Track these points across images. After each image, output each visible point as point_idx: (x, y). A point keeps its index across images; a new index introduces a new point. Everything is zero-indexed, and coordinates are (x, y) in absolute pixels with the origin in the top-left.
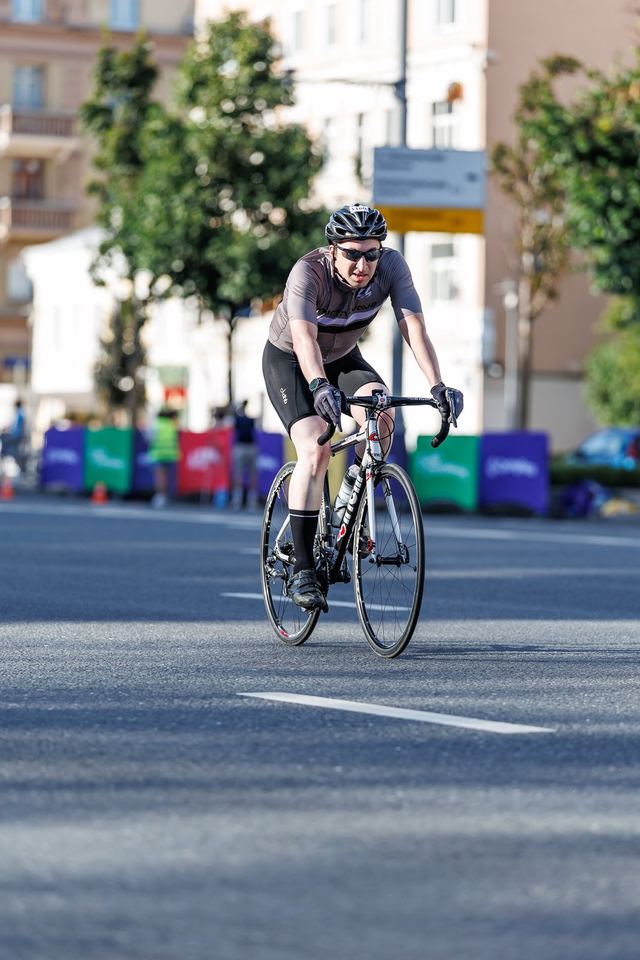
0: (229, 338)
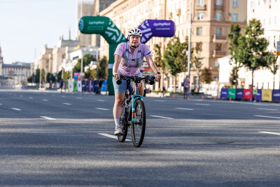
0: (252, 73)
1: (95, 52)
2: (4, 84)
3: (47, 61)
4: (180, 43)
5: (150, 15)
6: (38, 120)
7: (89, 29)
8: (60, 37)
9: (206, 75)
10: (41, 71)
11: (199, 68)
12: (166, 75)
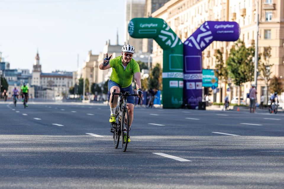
1: (147, 59)
2: (42, 96)
3: (92, 69)
4: (245, 48)
5: (211, 16)
6: (83, 138)
7: (139, 33)
8: (107, 42)
9: (276, 85)
10: (84, 80)
11: (267, 76)
12: (229, 84)
